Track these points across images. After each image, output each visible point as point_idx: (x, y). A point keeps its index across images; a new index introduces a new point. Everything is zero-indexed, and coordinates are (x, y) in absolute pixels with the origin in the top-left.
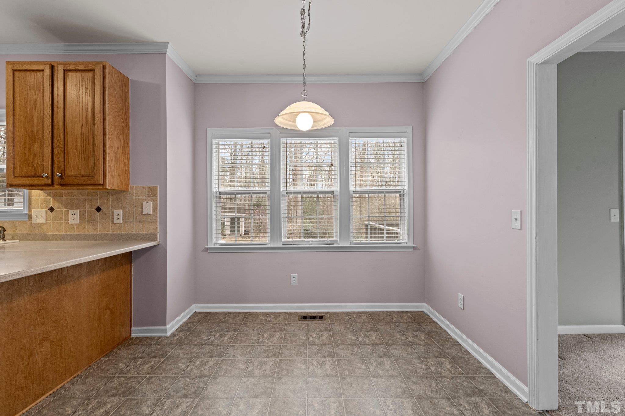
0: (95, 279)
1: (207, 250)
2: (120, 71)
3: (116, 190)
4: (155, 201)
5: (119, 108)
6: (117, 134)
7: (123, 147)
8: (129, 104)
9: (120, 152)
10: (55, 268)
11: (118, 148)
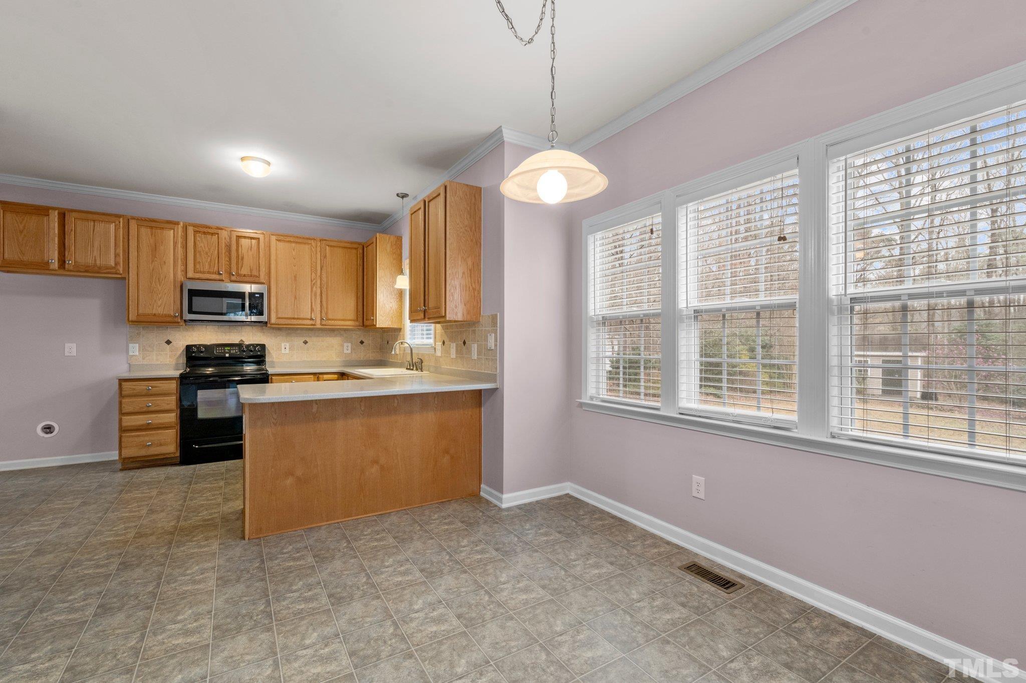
0: (431, 417)
1: (581, 405)
2: (467, 183)
3: (462, 321)
4: (496, 333)
5: (466, 226)
6: (462, 258)
7: (470, 270)
8: (480, 218)
9: (467, 277)
10: (384, 394)
11: (464, 273)
